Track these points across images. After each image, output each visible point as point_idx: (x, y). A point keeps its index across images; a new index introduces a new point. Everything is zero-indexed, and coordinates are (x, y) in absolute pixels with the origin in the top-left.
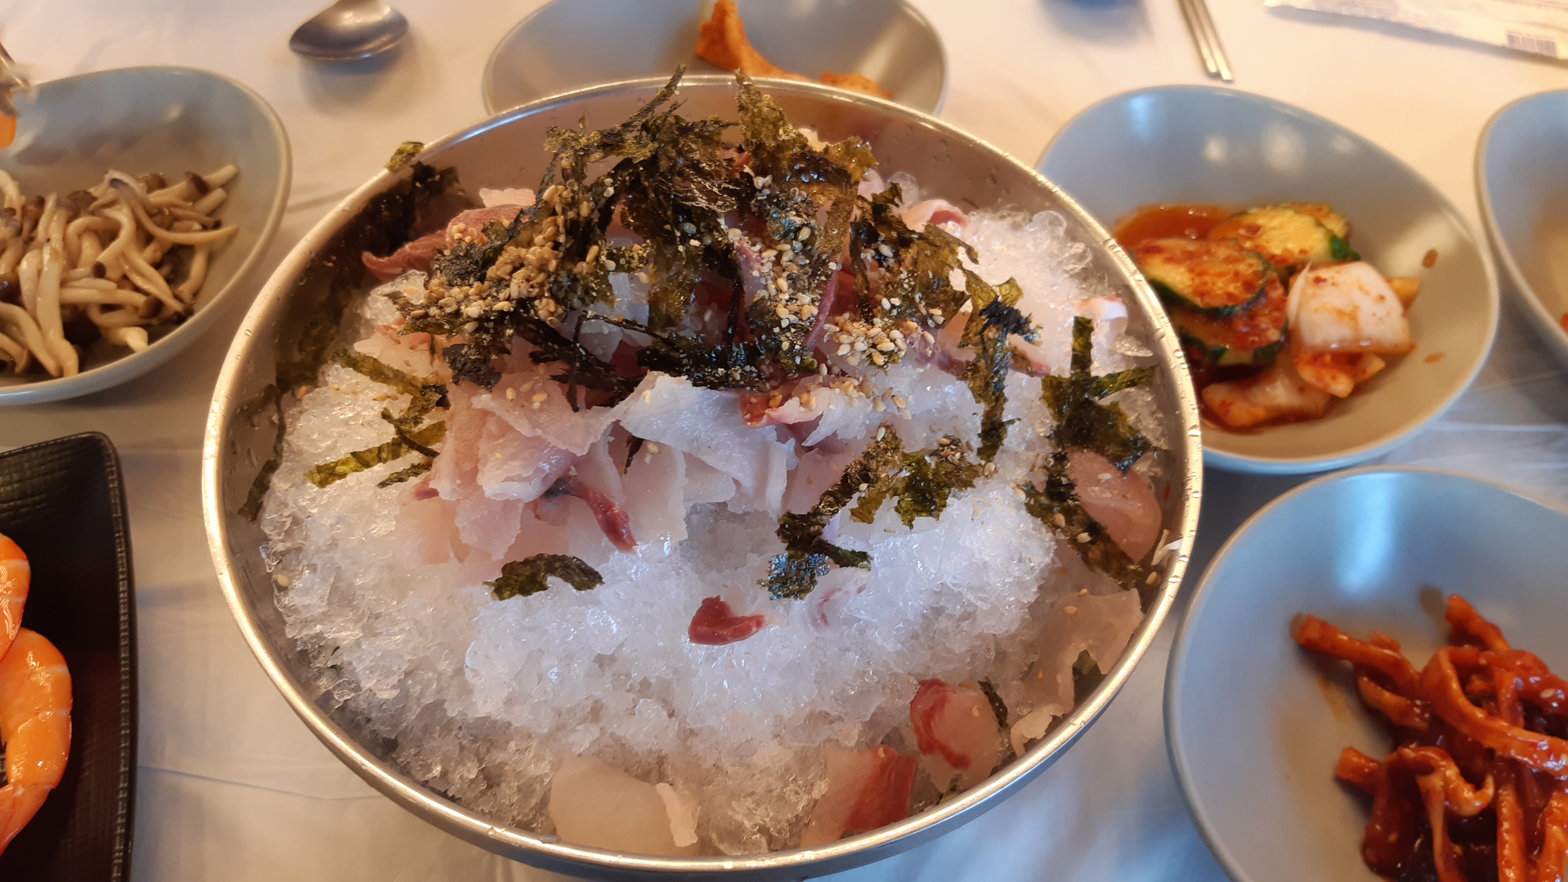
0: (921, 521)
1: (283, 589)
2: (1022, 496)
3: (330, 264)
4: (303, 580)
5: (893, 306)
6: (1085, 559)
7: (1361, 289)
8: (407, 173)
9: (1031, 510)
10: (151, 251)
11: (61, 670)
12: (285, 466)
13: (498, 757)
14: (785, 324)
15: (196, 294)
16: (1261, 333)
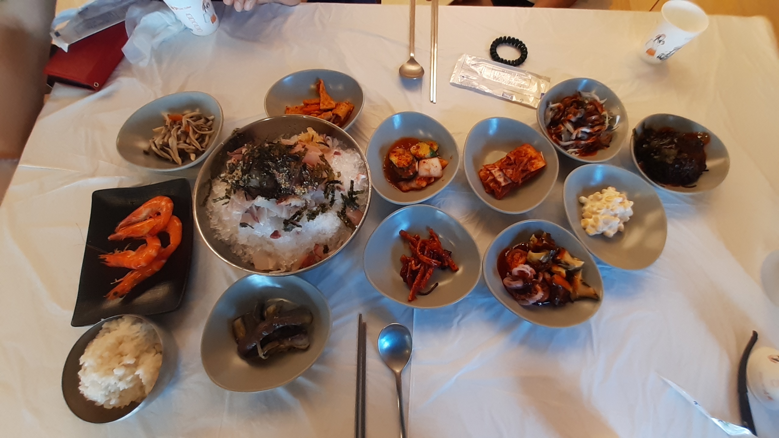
0: (311, 221)
1: (211, 219)
2: (336, 214)
3: (221, 154)
4: (213, 218)
5: (306, 183)
6: (346, 225)
7: (432, 165)
8: (236, 135)
9: (338, 216)
10: (197, 136)
11: (181, 224)
12: (210, 196)
13: (245, 250)
14: (283, 188)
15: (206, 145)
16: (409, 173)
